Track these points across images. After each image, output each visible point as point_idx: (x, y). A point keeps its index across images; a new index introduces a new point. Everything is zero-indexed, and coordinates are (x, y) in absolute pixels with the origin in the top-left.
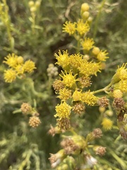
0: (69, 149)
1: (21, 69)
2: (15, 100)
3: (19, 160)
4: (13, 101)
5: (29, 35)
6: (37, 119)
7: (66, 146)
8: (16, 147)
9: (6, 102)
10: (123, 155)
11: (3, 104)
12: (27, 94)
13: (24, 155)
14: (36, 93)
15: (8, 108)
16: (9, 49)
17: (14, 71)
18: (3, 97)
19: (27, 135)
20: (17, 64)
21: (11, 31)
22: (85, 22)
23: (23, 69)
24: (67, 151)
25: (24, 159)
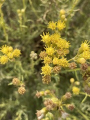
0: (50, 106)
1: (11, 55)
2: (10, 76)
3: (13, 117)
4: (8, 77)
5: (18, 31)
6: (24, 88)
7: (48, 104)
8: (11, 109)
9: (4, 77)
10: (87, 112)
11: (2, 79)
12: (17, 72)
13: (17, 114)
14: (24, 71)
15: (5, 82)
16: (4, 42)
17: (7, 57)
18: (2, 74)
19: (19, 100)
20: (9, 52)
21: (6, 30)
22: (62, 22)
23: (12, 55)
24: (48, 108)
25: (17, 116)
